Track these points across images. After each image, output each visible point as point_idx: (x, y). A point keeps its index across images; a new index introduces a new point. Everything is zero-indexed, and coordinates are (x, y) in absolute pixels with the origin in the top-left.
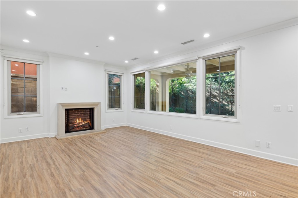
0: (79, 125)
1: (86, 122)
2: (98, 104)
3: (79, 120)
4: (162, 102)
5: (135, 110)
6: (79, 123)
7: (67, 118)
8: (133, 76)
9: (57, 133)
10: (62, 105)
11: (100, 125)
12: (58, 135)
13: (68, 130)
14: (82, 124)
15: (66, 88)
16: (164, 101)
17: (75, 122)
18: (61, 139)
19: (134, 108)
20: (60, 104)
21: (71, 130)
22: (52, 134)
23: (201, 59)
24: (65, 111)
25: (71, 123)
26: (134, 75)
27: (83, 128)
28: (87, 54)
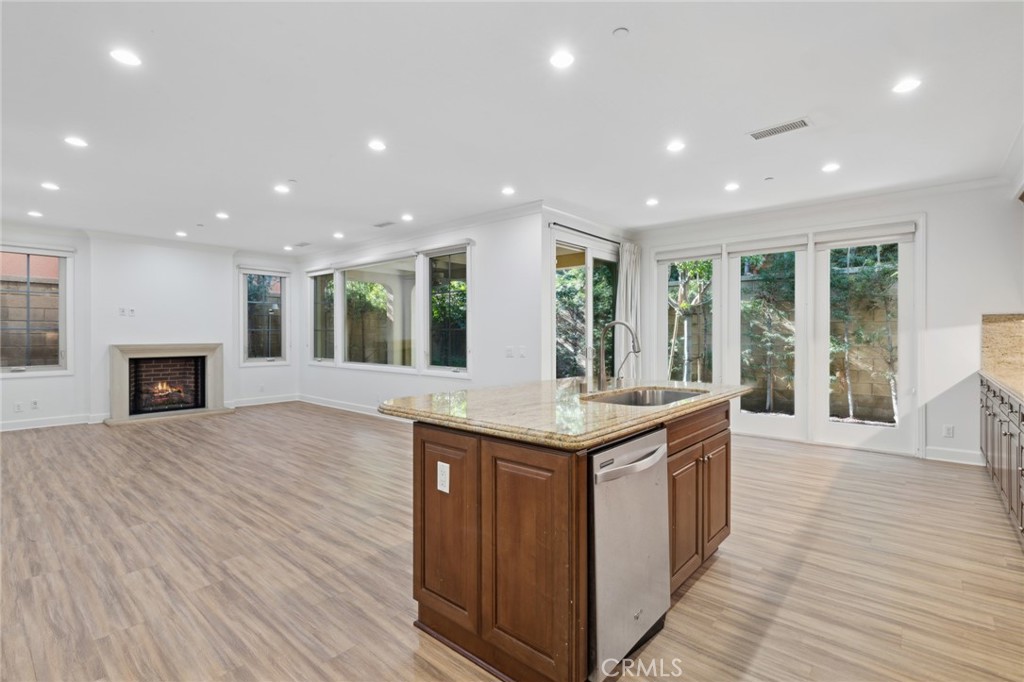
1: (174, 390)
2: (215, 348)
3: (162, 385)
4: (404, 343)
5: (316, 363)
6: (162, 391)
7: (136, 381)
8: (313, 281)
9: (109, 414)
10: (122, 349)
11: (220, 396)
12: (111, 418)
13: (136, 408)
14: (168, 393)
15: (132, 310)
16: (407, 338)
17: (154, 388)
18: (118, 426)
19: (316, 356)
20: (117, 347)
21: (146, 409)
22: (98, 416)
23: (421, 256)
24: (130, 365)
25: (148, 392)
26: (315, 278)
27: (170, 404)
28: (181, 234)
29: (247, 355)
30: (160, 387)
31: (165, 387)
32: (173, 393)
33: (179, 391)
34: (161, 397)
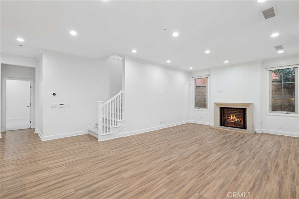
0: (232, 121)
1: (239, 120)
3: (233, 117)
10: (217, 104)
12: (214, 126)
14: (235, 121)
15: (222, 91)
17: (229, 118)
24: (220, 109)
27: (236, 125)
28: (226, 62)
29: (271, 109)
30: (232, 118)
31: (234, 118)
32: (238, 121)
33: (241, 121)
34: (232, 123)
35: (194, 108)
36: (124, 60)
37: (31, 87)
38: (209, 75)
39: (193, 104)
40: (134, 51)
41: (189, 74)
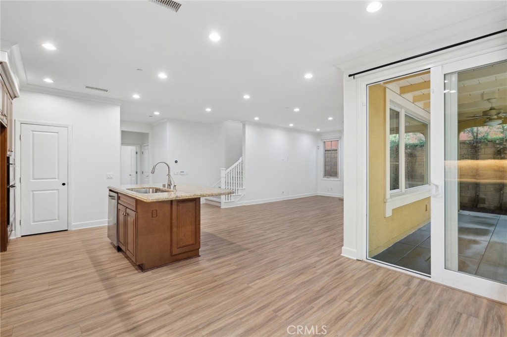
35: (323, 177)
36: (244, 125)
37: (137, 153)
38: (340, 138)
39: (322, 173)
40: (257, 119)
41: (318, 135)
